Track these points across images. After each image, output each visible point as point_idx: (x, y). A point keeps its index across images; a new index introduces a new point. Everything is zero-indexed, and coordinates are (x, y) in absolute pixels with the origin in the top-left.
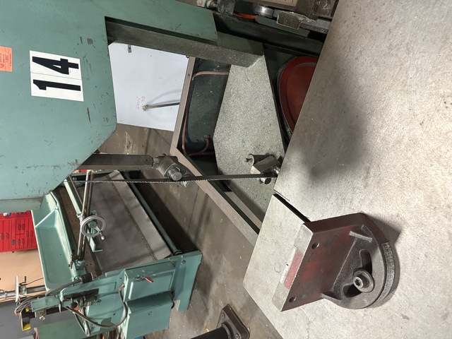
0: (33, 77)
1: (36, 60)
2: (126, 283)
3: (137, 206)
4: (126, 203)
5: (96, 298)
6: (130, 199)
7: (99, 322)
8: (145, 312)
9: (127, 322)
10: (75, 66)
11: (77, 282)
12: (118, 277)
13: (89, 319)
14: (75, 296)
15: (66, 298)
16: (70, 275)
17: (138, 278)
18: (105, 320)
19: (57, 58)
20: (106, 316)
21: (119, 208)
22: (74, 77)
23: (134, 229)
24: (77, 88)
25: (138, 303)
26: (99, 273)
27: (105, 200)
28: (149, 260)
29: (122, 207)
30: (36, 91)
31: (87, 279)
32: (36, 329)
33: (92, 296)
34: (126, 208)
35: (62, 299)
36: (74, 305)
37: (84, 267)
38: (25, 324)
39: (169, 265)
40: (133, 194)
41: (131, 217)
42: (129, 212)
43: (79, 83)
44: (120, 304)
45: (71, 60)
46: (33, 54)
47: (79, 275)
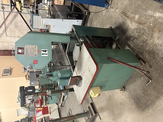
0: (42, 53)
1: (42, 51)
2: (59, 74)
3: (64, 55)
4: (62, 53)
5: (52, 76)
6: (63, 52)
7: (53, 81)
8: (63, 81)
9: (59, 82)
10: (47, 51)
11: (48, 72)
12: (57, 72)
13: (51, 80)
14: (48, 75)
15: (46, 75)
16: (47, 70)
17: (62, 73)
18: (54, 81)
19: (45, 50)
20: (55, 80)
21: (60, 54)
22: (47, 52)
23: (63, 61)
24: (47, 54)
25: (61, 78)
26: (54, 71)
27: (57, 52)
28: (65, 69)
29: (61, 54)
30: (42, 55)
31: (51, 72)
32: (39, 80)
33: (52, 75)
34: (62, 55)
35: (45, 75)
36: (48, 77)
37: (51, 69)
38: (37, 78)
39: (70, 71)
40: (64, 51)
41: (63, 57)
42: (62, 56)
43: (47, 53)
44: (58, 78)
45: (46, 50)
46: (42, 50)
47: (49, 71)
